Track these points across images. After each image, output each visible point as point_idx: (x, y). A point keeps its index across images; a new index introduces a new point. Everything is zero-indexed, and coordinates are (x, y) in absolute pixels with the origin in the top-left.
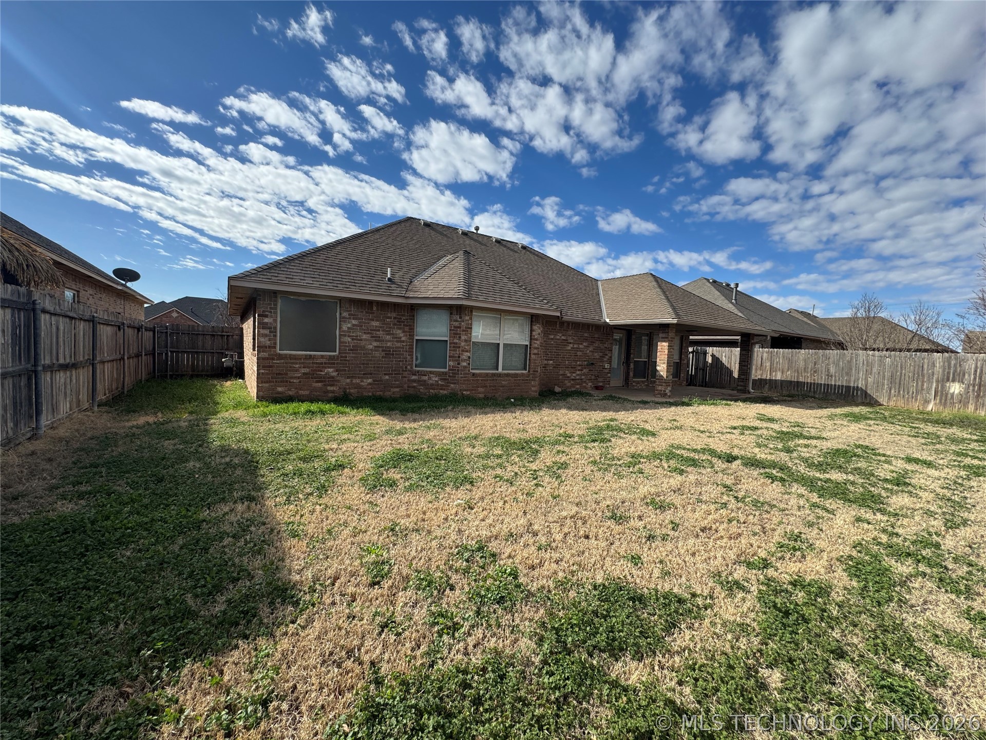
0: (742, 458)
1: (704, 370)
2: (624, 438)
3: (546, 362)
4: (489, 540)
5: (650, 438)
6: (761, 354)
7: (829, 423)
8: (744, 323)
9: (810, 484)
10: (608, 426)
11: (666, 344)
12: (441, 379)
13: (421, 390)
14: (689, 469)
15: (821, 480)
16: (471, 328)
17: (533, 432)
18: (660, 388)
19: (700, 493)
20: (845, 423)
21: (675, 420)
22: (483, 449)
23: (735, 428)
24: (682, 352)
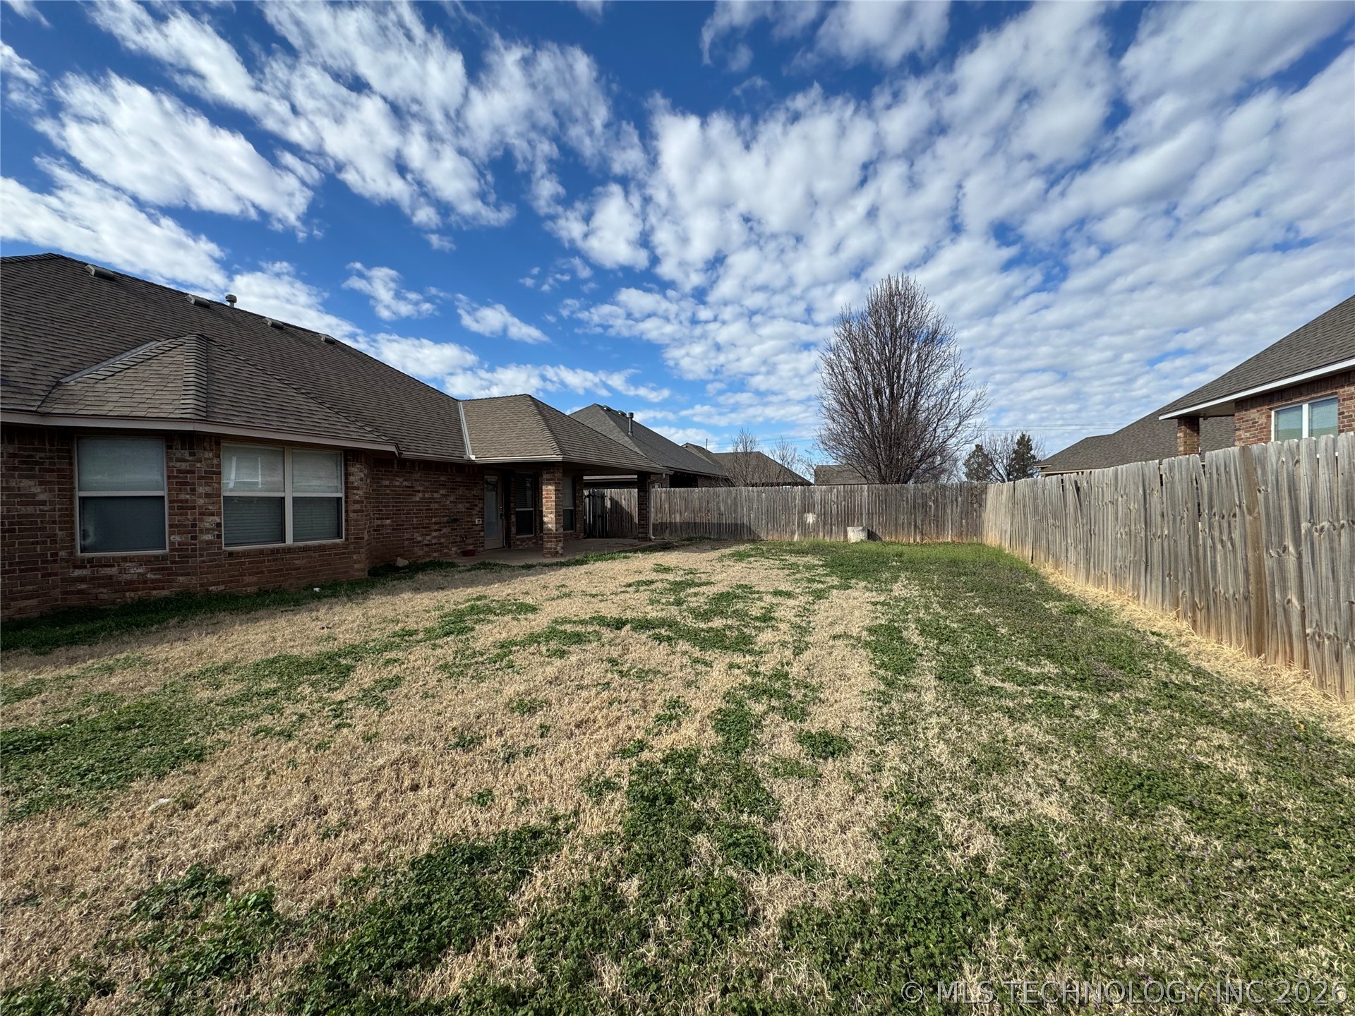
0: (632, 621)
1: (603, 516)
2: (492, 622)
3: (379, 522)
4: (218, 856)
5: (530, 616)
6: (659, 493)
7: (718, 565)
8: (639, 458)
9: (693, 636)
10: (472, 608)
11: (551, 488)
12: (152, 570)
13: (101, 596)
14: (573, 648)
15: (703, 630)
16: (219, 473)
17: (345, 637)
18: (549, 545)
19: (582, 677)
20: (731, 564)
21: (563, 586)
22: (239, 687)
23: (630, 585)
24: (576, 497)
